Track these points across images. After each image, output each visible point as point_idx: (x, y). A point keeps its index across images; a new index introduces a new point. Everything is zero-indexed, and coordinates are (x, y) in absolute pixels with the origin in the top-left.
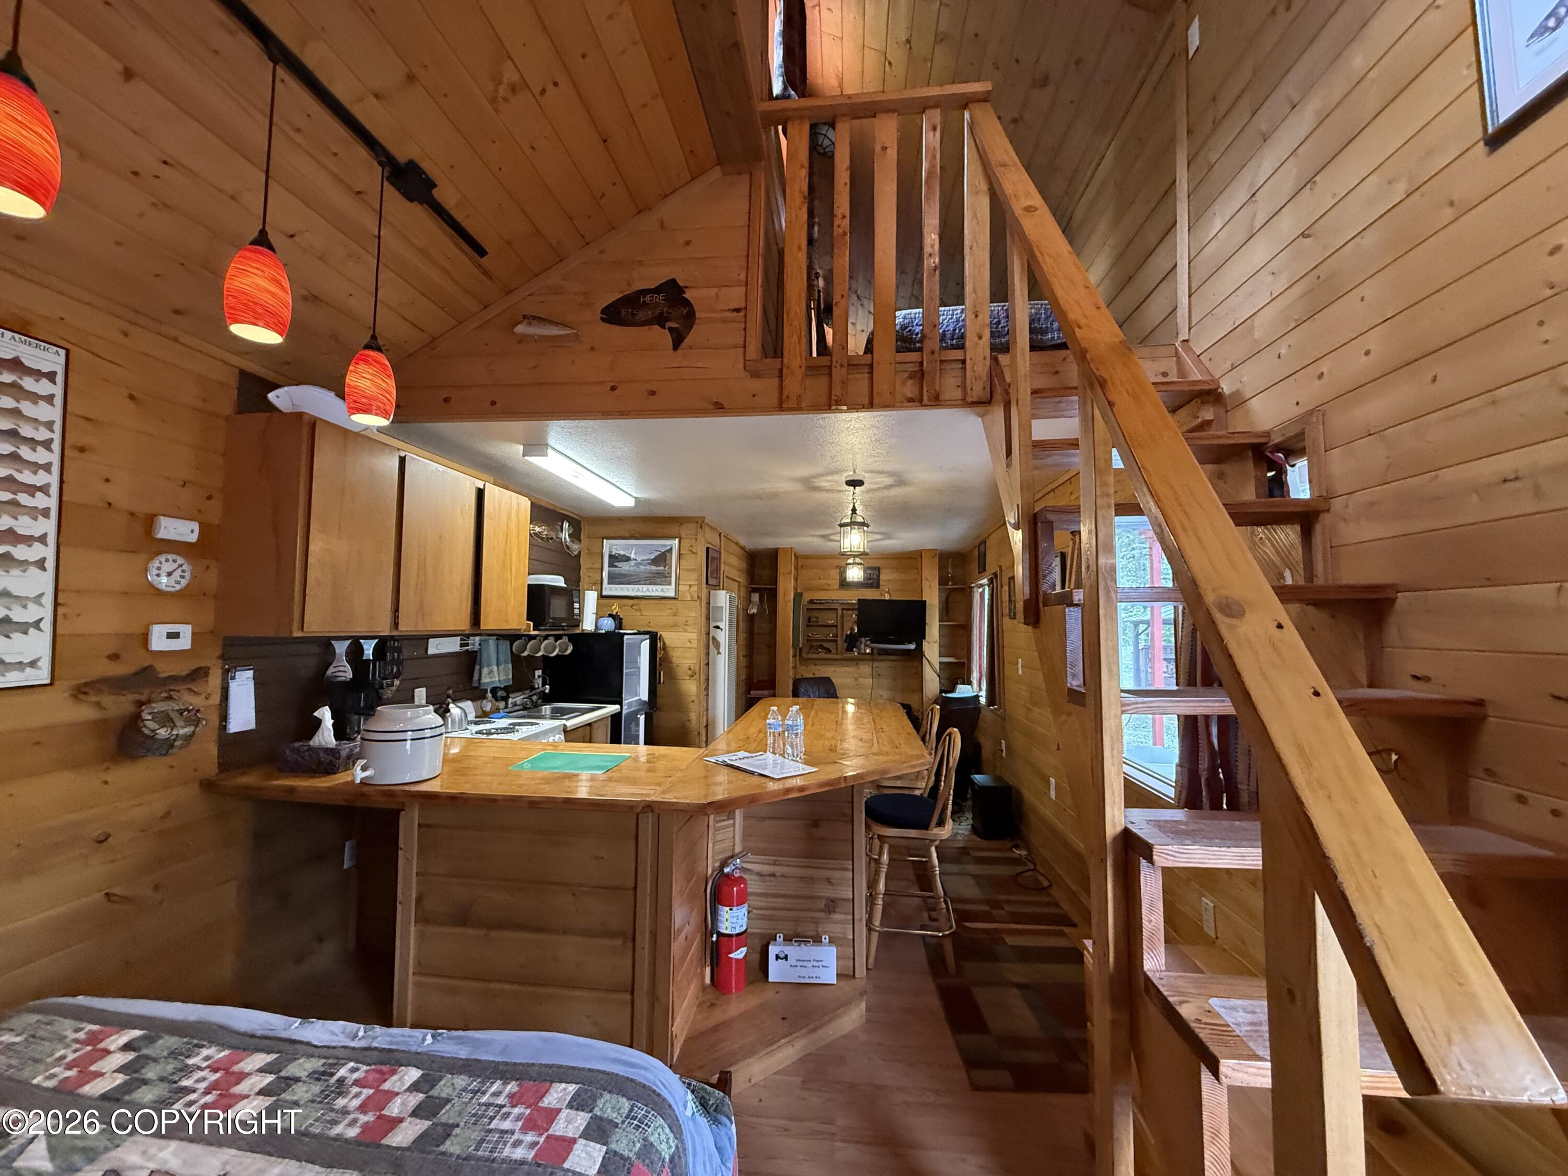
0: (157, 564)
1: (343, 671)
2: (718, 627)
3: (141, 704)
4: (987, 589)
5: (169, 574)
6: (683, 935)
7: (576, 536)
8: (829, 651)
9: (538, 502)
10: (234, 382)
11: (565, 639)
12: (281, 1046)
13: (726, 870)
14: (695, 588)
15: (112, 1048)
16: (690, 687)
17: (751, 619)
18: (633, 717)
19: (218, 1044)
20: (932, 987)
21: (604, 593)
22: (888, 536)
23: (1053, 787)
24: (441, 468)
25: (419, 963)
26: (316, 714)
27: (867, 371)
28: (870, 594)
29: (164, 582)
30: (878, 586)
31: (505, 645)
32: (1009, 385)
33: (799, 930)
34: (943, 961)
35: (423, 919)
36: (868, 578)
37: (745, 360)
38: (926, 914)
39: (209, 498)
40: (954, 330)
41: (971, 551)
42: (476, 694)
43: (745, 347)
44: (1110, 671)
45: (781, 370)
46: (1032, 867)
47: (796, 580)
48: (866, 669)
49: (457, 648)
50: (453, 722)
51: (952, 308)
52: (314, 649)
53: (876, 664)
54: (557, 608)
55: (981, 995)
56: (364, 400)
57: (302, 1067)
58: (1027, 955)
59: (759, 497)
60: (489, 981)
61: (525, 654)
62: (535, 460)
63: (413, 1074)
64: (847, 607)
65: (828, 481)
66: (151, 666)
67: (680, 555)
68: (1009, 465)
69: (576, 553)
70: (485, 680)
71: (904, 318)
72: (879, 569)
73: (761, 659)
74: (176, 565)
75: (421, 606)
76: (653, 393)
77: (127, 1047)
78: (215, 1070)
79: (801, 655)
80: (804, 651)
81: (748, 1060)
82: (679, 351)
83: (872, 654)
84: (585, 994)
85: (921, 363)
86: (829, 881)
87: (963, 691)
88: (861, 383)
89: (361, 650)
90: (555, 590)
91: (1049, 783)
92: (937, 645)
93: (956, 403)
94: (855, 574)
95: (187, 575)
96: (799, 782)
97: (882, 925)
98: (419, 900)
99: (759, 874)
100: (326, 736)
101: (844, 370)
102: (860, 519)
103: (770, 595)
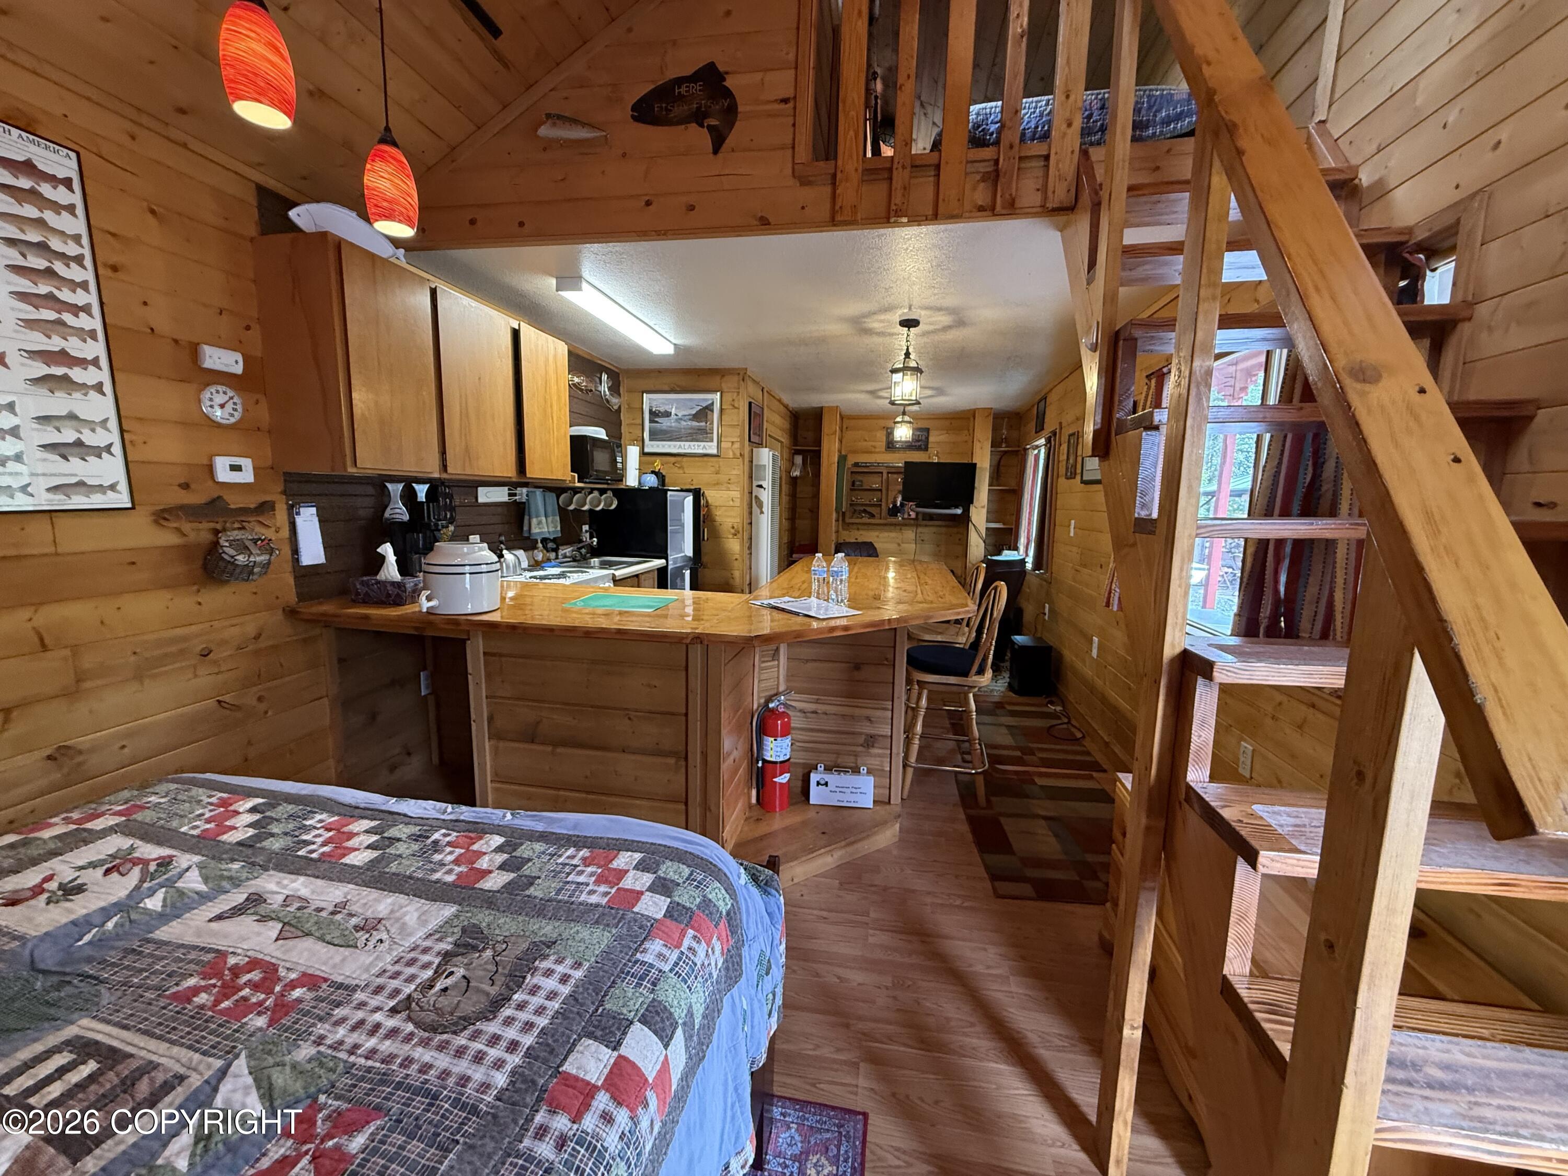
0: (208, 395)
1: (398, 511)
2: (761, 486)
3: (216, 532)
4: (1043, 450)
5: (222, 406)
6: (732, 758)
7: (615, 389)
8: (872, 516)
9: (577, 351)
10: (251, 198)
11: (610, 494)
12: (382, 815)
13: (771, 705)
14: (737, 445)
15: (241, 810)
16: (734, 546)
17: (794, 481)
18: (679, 572)
19: (328, 812)
20: (963, 816)
21: (646, 450)
22: (940, 391)
23: (1095, 645)
24: (474, 304)
25: (496, 774)
26: (379, 550)
27: (933, 173)
28: (918, 457)
29: (218, 413)
30: (926, 449)
31: (552, 497)
32: (1101, 185)
33: (839, 761)
34: (975, 796)
35: (496, 735)
36: (916, 439)
37: (794, 163)
38: (959, 757)
39: (248, 328)
40: (1037, 127)
41: (1030, 410)
42: (528, 544)
43: (793, 148)
44: (1190, 487)
45: (834, 176)
46: (1066, 720)
47: (841, 441)
48: (910, 534)
49: (505, 498)
50: (508, 567)
51: (1035, 99)
52: (370, 490)
53: (920, 530)
54: (600, 459)
55: (1009, 825)
56: (385, 204)
57: (401, 831)
58: (1055, 794)
59: (803, 342)
60: (559, 789)
61: (572, 507)
62: (569, 295)
63: (498, 840)
64: (893, 471)
65: (882, 321)
66: (219, 497)
67: (722, 410)
68: (1090, 282)
69: (616, 407)
70: (535, 530)
71: (978, 114)
72: (928, 430)
73: (803, 524)
74: (227, 398)
75: (467, 450)
76: (691, 208)
77: (253, 810)
78: (328, 830)
79: (843, 520)
80: (848, 515)
81: (792, 864)
82: (720, 155)
83: (916, 519)
84: (644, 802)
85: (997, 162)
86: (868, 719)
87: (1008, 555)
88: (924, 189)
89: (414, 493)
90: (595, 441)
91: (1091, 642)
92: (985, 511)
93: (1034, 210)
94: (903, 433)
95: (239, 407)
96: (844, 622)
97: (918, 760)
98: (491, 719)
99: (802, 711)
100: (391, 570)
101: (907, 172)
102: (913, 364)
103: (813, 457)
